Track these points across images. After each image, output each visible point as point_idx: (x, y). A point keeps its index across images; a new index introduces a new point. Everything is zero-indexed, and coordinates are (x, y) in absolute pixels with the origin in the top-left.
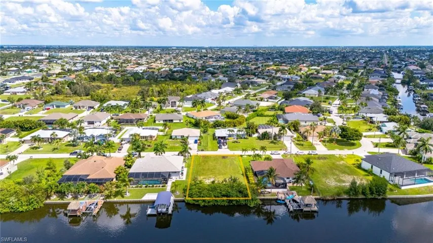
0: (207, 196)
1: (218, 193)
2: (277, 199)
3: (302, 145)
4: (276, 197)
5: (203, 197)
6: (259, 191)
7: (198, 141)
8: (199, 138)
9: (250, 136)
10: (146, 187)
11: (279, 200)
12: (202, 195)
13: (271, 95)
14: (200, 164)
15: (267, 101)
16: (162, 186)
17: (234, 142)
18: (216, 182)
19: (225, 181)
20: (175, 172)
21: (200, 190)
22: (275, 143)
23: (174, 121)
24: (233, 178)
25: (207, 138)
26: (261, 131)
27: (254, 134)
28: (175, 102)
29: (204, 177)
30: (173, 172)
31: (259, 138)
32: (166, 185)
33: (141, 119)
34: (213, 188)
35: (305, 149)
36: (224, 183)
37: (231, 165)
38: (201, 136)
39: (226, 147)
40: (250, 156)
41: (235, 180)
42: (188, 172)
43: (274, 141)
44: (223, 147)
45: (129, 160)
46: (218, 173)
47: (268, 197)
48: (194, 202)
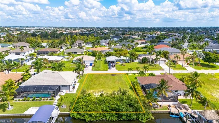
0: (93, 111)
1: (106, 106)
2: (169, 113)
3: (175, 67)
4: (168, 111)
5: (89, 111)
6: (151, 104)
7: (93, 65)
8: (93, 62)
9: (132, 61)
10: (33, 100)
11: (172, 114)
12: (89, 109)
13: (142, 41)
14: (92, 81)
15: (141, 45)
16: (50, 100)
17: (121, 65)
18: (105, 95)
19: (114, 94)
20: (66, 86)
21: (88, 104)
22: (153, 66)
23: (78, 53)
24: (122, 91)
25: (100, 62)
26: (141, 58)
27: (135, 59)
28: (81, 44)
29: (94, 91)
30: (63, 86)
31: (139, 62)
32: (54, 98)
33: (54, 52)
34: (101, 101)
35: (177, 69)
36: (113, 96)
37: (119, 80)
38: (95, 61)
39: (115, 68)
40: (134, 74)
41: (124, 93)
42: (79, 87)
43: (152, 64)
44: (112, 68)
45: (26, 76)
46: (108, 87)
47: (159, 110)
48: (80, 117)
